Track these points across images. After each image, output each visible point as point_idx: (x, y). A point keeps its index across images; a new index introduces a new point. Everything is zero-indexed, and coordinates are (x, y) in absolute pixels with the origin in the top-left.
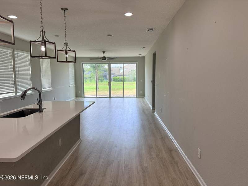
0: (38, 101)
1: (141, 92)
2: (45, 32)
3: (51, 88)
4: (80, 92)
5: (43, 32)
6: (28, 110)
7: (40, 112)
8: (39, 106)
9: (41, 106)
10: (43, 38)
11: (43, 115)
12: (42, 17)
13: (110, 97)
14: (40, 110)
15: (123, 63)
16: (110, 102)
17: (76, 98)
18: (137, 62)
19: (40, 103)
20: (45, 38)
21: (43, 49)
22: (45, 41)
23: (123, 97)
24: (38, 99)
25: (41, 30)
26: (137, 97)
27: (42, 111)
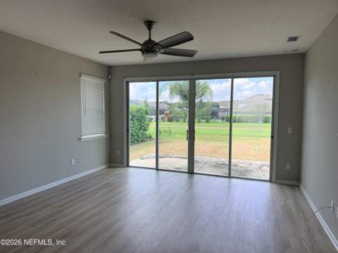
1: (288, 166)
4: (118, 152)
13: (191, 172)
15: (233, 78)
16: (191, 185)
17: (110, 167)
18: (278, 73)
23: (229, 177)
26: (274, 180)
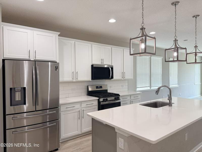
0: (168, 97)
2: (177, 40)
3: (177, 85)
5: (176, 41)
6: (160, 102)
7: (169, 106)
8: (169, 101)
9: (170, 101)
10: (176, 45)
11: (171, 109)
12: (175, 29)
14: (170, 104)
19: (170, 99)
20: (177, 46)
21: (175, 54)
22: (178, 48)
24: (168, 95)
25: (175, 39)
27: (171, 106)
